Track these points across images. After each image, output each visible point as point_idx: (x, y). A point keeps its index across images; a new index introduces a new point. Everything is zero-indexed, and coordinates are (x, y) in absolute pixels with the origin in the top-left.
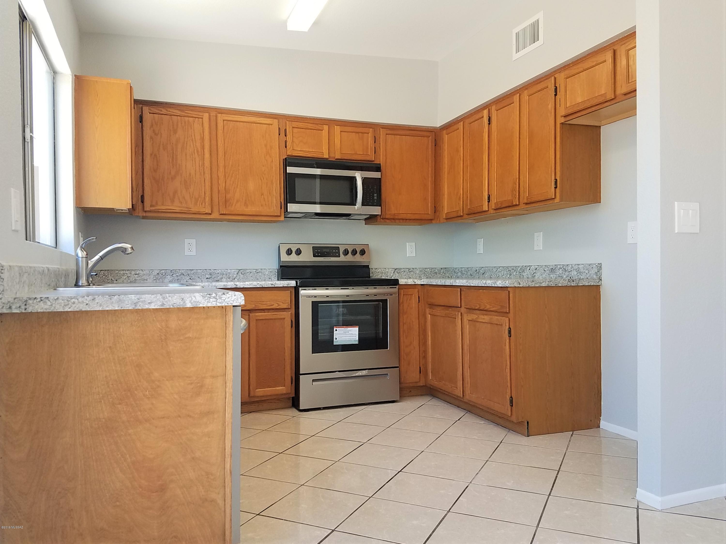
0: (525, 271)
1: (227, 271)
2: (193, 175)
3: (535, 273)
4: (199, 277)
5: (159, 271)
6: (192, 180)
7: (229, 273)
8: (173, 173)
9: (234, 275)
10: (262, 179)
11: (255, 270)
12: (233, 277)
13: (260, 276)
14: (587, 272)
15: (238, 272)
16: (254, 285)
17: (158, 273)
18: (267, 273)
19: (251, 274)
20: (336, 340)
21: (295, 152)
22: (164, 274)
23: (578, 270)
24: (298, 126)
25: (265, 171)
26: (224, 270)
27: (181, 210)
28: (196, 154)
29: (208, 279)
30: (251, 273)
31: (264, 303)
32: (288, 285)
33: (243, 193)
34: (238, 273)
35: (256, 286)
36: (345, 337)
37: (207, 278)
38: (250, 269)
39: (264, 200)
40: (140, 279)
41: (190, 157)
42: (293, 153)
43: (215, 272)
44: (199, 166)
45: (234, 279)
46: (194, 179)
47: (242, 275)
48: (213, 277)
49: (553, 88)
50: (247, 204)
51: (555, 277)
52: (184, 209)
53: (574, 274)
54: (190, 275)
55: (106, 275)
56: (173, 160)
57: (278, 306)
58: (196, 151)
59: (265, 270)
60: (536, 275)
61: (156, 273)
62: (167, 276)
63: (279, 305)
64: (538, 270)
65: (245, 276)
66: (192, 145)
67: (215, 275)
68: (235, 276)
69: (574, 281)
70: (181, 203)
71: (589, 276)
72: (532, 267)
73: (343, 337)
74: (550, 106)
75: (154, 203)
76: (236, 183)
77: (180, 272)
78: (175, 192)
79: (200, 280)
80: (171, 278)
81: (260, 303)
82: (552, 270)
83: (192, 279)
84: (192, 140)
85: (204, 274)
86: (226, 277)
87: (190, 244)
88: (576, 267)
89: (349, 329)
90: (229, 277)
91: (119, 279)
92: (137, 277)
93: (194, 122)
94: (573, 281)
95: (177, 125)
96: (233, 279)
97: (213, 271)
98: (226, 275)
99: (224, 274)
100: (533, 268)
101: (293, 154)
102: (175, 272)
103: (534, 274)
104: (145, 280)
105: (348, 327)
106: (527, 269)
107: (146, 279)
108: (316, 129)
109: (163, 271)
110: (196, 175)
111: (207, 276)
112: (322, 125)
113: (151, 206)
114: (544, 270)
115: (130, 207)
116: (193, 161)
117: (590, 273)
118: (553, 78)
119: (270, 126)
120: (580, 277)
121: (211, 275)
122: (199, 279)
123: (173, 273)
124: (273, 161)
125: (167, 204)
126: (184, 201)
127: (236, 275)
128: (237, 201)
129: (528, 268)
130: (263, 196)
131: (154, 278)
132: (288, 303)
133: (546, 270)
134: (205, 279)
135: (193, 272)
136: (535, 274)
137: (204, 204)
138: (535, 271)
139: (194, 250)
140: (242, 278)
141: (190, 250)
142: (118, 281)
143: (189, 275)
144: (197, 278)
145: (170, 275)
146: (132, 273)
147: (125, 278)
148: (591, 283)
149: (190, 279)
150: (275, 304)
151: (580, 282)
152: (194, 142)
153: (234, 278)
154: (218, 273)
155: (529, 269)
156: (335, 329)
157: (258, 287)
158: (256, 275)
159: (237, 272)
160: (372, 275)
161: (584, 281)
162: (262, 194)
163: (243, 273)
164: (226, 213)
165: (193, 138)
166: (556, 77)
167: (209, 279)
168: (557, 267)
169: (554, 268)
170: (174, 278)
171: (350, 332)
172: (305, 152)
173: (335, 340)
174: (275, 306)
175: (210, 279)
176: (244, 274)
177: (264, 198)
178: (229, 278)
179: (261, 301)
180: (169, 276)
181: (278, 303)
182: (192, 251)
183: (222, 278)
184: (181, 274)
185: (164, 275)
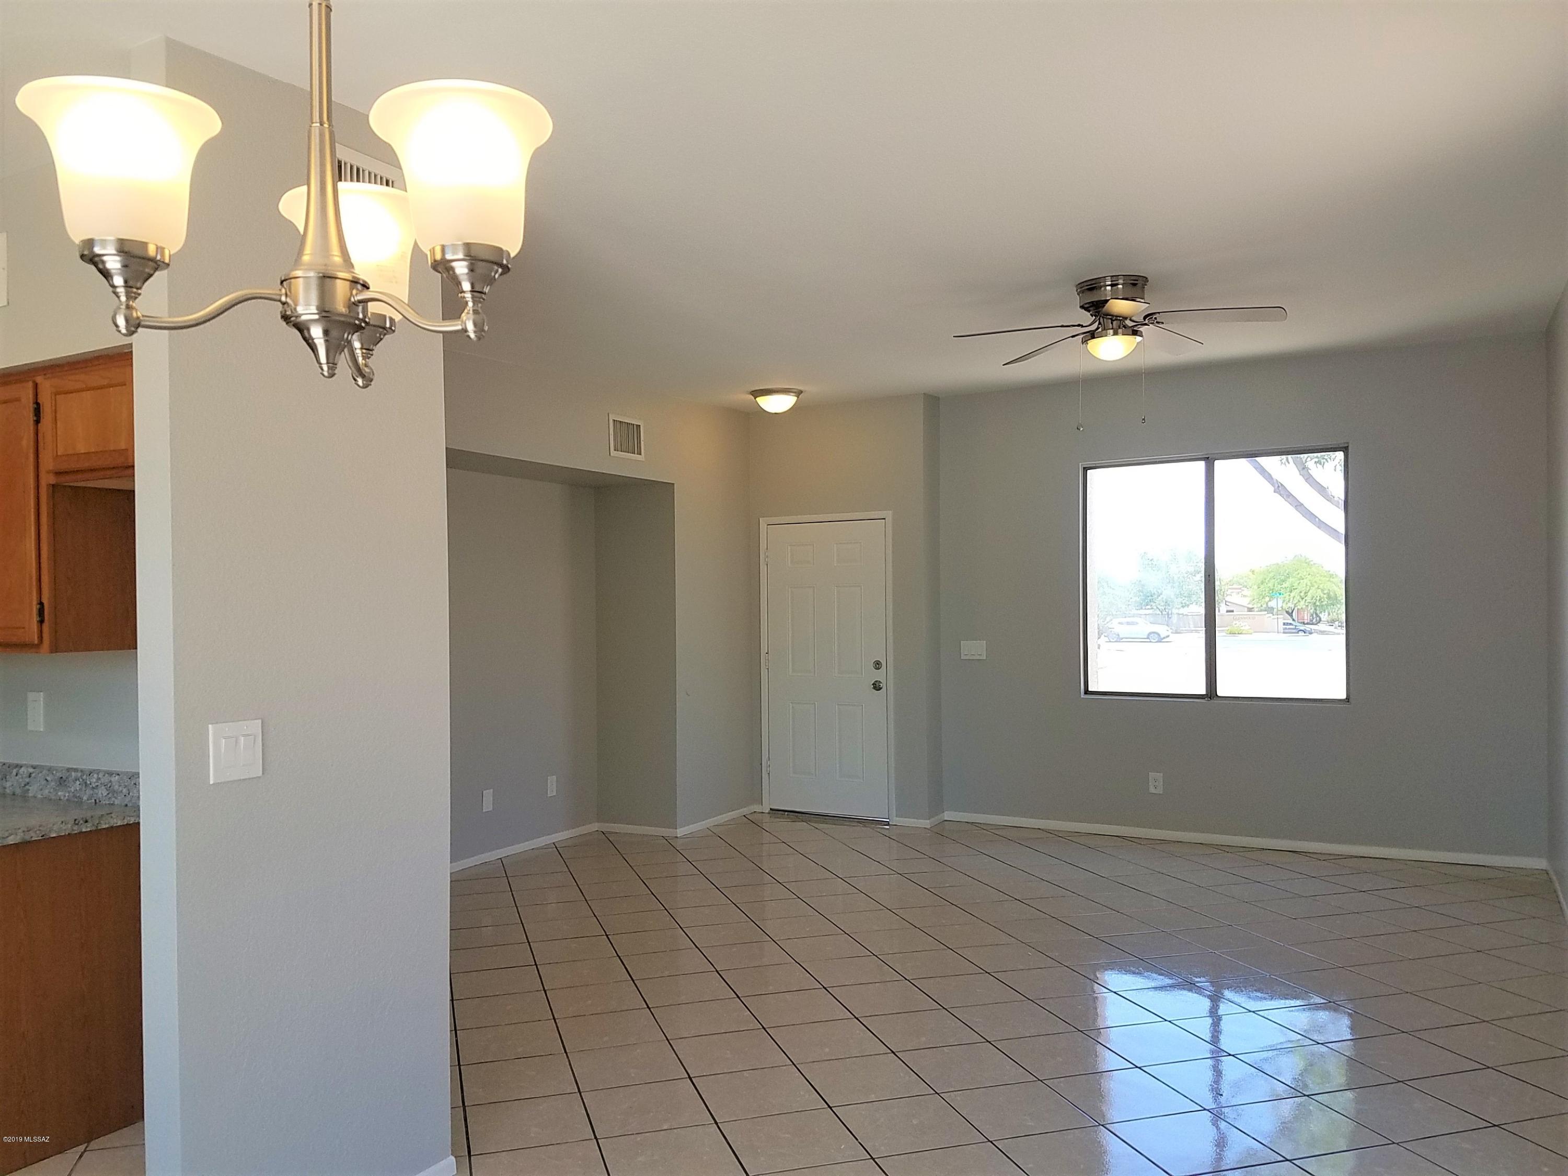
0: (7, 777)
3: (28, 783)
14: (125, 791)
23: (109, 786)
49: (32, 406)
51: (67, 798)
53: (102, 794)
60: (30, 788)
64: (35, 778)
69: (89, 821)
71: (129, 802)
72: (23, 769)
74: (24, 443)
82: (62, 782)
88: (105, 779)
94: (86, 822)
100: (24, 772)
103: (25, 785)
106: (11, 773)
114: (46, 780)
117: (130, 794)
118: (30, 384)
120: (114, 801)
129: (15, 771)
133: (49, 778)
136: (27, 787)
138: (27, 780)
148: (129, 818)
151: (102, 822)
155: (15, 774)
161: (112, 817)
166: (38, 382)
168: (72, 776)
169: (64, 778)
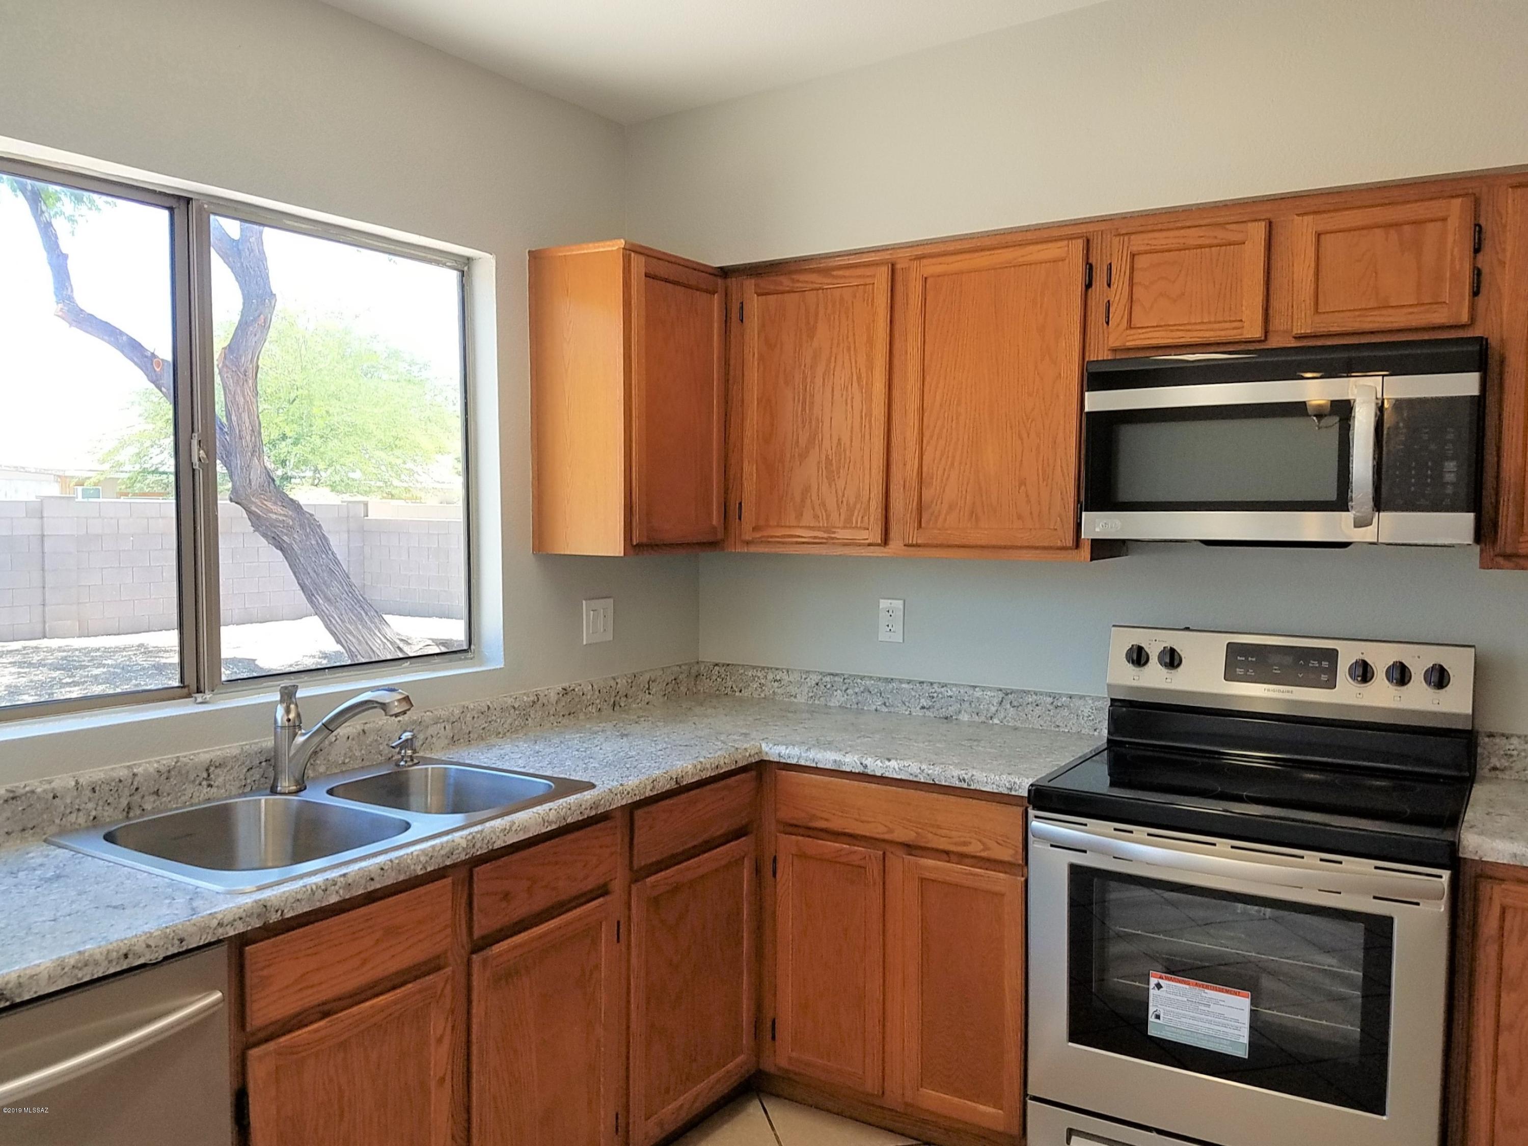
1: (973, 694)
2: (844, 444)
4: (904, 703)
5: (820, 677)
6: (843, 456)
7: (978, 698)
8: (803, 442)
9: (990, 705)
10: (1025, 436)
11: (1051, 700)
12: (988, 710)
13: (1063, 717)
15: (1003, 698)
16: (911, 774)
17: (817, 681)
18: (1086, 711)
19: (1039, 708)
20: (1157, 1021)
21: (1135, 337)
22: (829, 686)
24: (1151, 245)
25: (1033, 409)
26: (966, 690)
27: (815, 537)
28: (855, 384)
29: (925, 710)
30: (1037, 705)
31: (943, 832)
32: (1011, 789)
33: (968, 484)
34: (1002, 701)
35: (916, 776)
36: (1194, 1018)
37: (923, 708)
38: (1036, 693)
39: (1029, 501)
40: (783, 692)
41: (842, 395)
42: (1129, 338)
43: (941, 693)
44: (862, 416)
45: (991, 718)
46: (848, 453)
47: (1012, 709)
48: (938, 705)
50: (976, 515)
52: (820, 536)
54: (883, 695)
55: (723, 676)
56: (804, 409)
57: (983, 850)
58: (855, 378)
59: (1081, 702)
61: (814, 682)
62: (836, 691)
63: (986, 848)
65: (1021, 714)
66: (847, 364)
67: (943, 700)
68: (993, 709)
70: (816, 517)
73: (1185, 1016)
75: (762, 523)
76: (950, 455)
77: (863, 683)
78: (807, 490)
79: (906, 710)
80: (843, 696)
81: (931, 829)
83: (887, 704)
84: (849, 349)
85: (915, 696)
86: (969, 710)
87: (891, 613)
89: (1211, 994)
90: (977, 711)
91: (745, 688)
92: (778, 688)
93: (855, 297)
95: (817, 315)
96: (987, 719)
97: (939, 690)
98: (970, 704)
99: (964, 700)
101: (1128, 344)
102: (851, 684)
104: (792, 696)
105: (1207, 987)
107: (793, 693)
108: (1215, 242)
109: (828, 679)
110: (851, 441)
111: (924, 702)
112: (1243, 225)
113: (754, 529)
115: (620, 552)
116: (846, 404)
119: (1060, 263)
121: (933, 700)
122: (905, 708)
123: (847, 685)
124: (1060, 374)
125: (788, 524)
126: (823, 511)
127: (996, 708)
128: (951, 508)
130: (1023, 487)
131: (811, 694)
132: (1016, 847)
134: (918, 708)
135: (891, 686)
137: (866, 518)
139: (898, 627)
140: (1014, 719)
141: (890, 627)
142: (743, 692)
143: (881, 694)
144: (899, 705)
145: (841, 691)
146: (768, 678)
147: (755, 686)
149: (885, 704)
150: (973, 841)
152: (852, 353)
153: (989, 715)
154: (951, 697)
156: (1153, 981)
157: (922, 780)
158: (1052, 713)
159: (1000, 699)
160: (1507, 764)
162: (1023, 483)
163: (1015, 703)
164: (919, 542)
165: (849, 343)
167: (928, 709)
170: (849, 697)
171: (1214, 1008)
172: (1172, 331)
173: (1152, 1019)
174: (975, 848)
175: (931, 710)
176: (1018, 707)
177: (1027, 496)
178: (977, 714)
179: (933, 826)
180: (839, 691)
181: (984, 840)
182: (894, 632)
183: (960, 712)
184: (865, 689)
185: (829, 689)
